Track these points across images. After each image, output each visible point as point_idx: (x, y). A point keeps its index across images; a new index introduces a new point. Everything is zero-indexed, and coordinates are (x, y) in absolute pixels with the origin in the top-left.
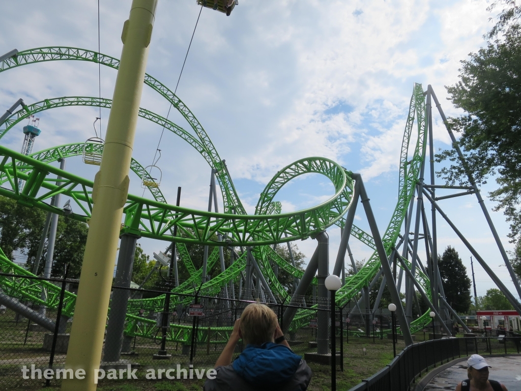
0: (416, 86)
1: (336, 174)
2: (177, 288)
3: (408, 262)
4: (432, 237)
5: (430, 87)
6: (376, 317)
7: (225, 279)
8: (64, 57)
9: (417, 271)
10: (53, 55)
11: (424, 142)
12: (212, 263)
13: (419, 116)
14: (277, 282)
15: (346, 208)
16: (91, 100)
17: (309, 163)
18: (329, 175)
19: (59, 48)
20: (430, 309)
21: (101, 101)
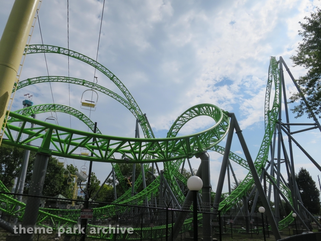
0: (272, 59)
1: (216, 114)
2: (116, 201)
3: (274, 179)
4: (290, 161)
5: (281, 58)
6: (253, 218)
7: (146, 194)
8: (39, 51)
9: (281, 185)
10: (32, 50)
11: (279, 94)
12: (139, 183)
13: (275, 78)
14: (182, 195)
15: (223, 136)
16: (57, 78)
17: (198, 109)
18: (212, 116)
19: (36, 45)
20: (292, 211)
21: (64, 78)
